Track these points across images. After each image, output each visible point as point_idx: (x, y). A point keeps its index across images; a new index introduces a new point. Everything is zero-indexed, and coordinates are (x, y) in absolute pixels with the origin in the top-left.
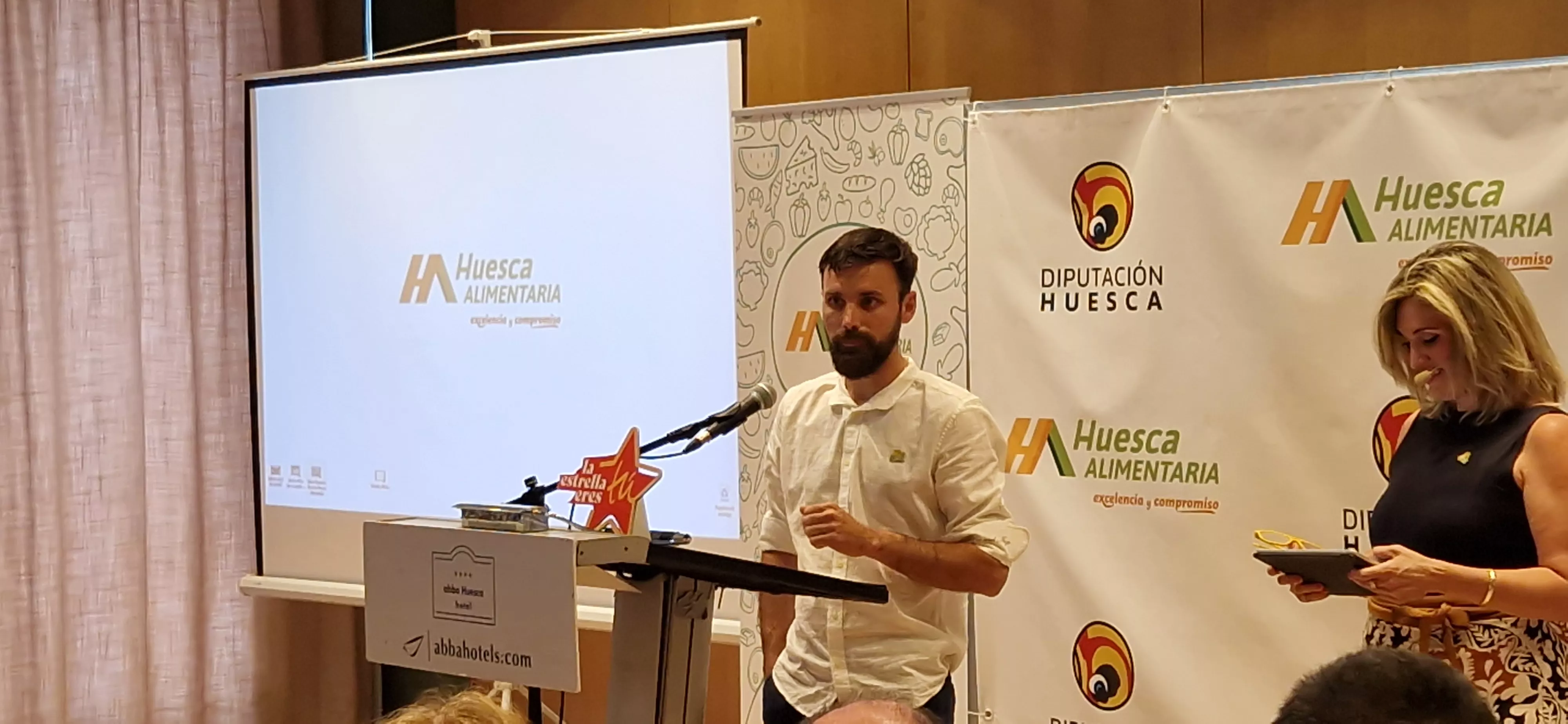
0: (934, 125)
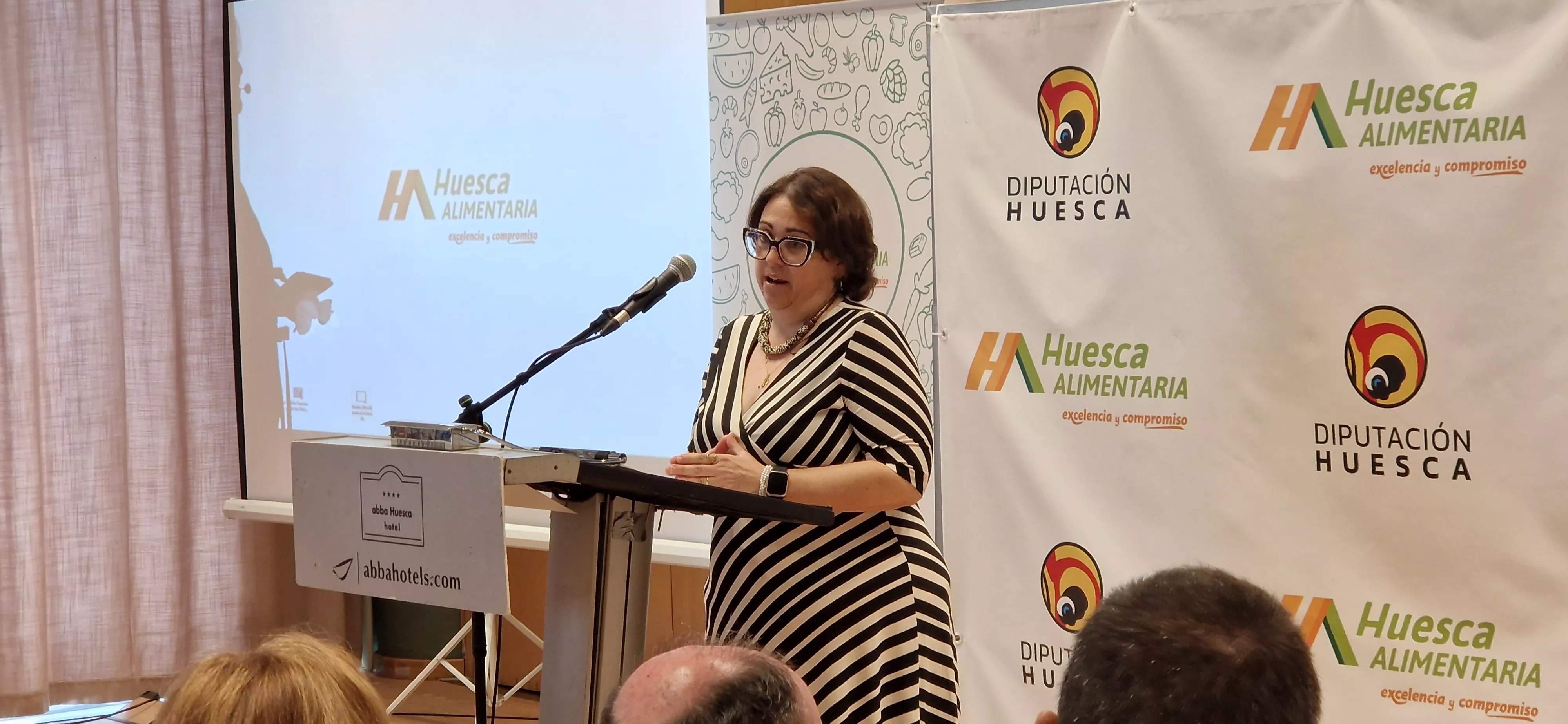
0: (908, 30)
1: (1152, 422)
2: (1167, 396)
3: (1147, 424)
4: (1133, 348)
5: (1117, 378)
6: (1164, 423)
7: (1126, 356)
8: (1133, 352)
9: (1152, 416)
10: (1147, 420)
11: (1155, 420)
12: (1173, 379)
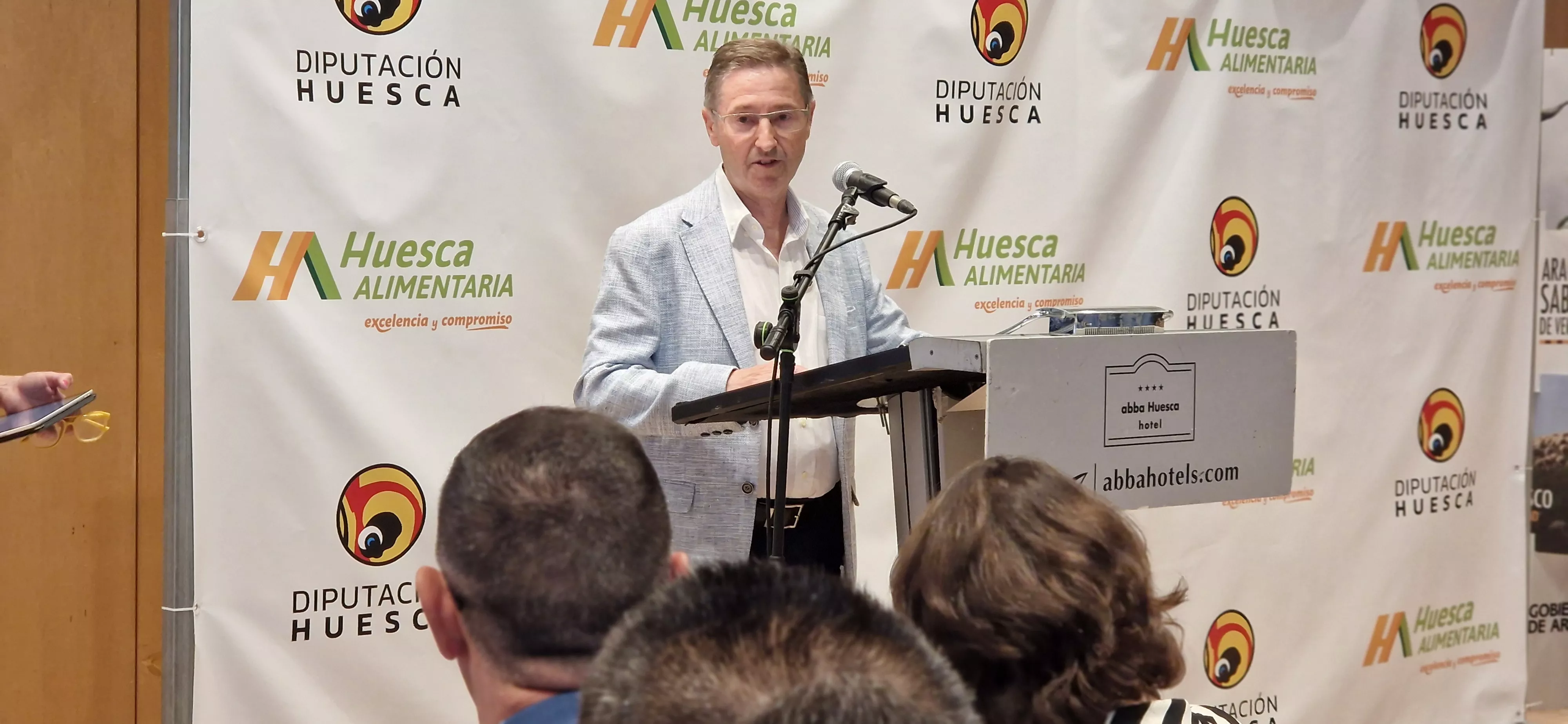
1: (475, 323)
2: (491, 294)
3: (469, 326)
4: (457, 245)
5: (438, 278)
6: (487, 323)
7: (449, 254)
8: (457, 249)
9: (475, 317)
10: (470, 321)
11: (477, 321)
12: (498, 276)
